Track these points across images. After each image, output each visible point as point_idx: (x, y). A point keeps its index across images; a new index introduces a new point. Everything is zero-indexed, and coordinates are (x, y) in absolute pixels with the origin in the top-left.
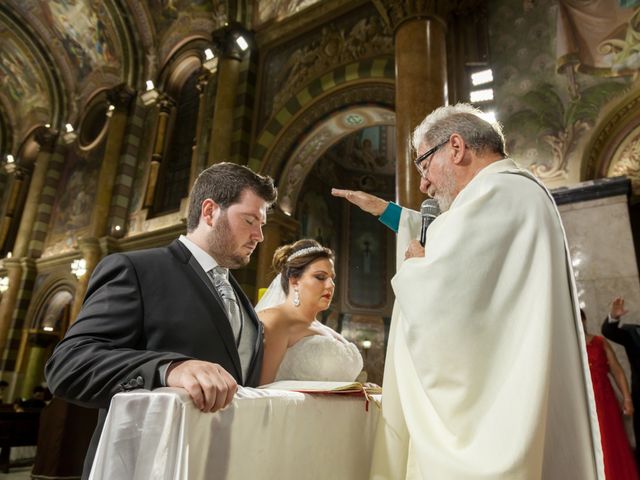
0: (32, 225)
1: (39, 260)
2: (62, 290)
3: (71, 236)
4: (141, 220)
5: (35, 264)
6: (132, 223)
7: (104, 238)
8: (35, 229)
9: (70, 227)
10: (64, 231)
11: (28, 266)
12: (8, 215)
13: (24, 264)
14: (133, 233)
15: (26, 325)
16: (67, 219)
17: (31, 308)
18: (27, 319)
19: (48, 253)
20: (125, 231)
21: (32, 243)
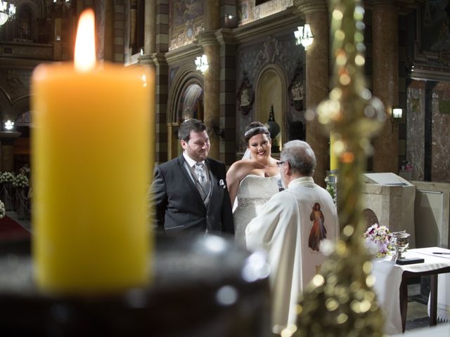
0: (155, 19)
1: (167, 54)
2: (193, 83)
3: (190, 27)
4: (251, 7)
5: (164, 58)
6: (243, 9)
7: (219, 31)
8: (158, 23)
9: (188, 17)
10: (183, 22)
11: (159, 62)
12: (132, 7)
13: (155, 60)
14: (246, 21)
15: (169, 119)
16: (184, 9)
17: (169, 102)
18: (168, 113)
19: (174, 47)
20: (238, 19)
21: (158, 36)
